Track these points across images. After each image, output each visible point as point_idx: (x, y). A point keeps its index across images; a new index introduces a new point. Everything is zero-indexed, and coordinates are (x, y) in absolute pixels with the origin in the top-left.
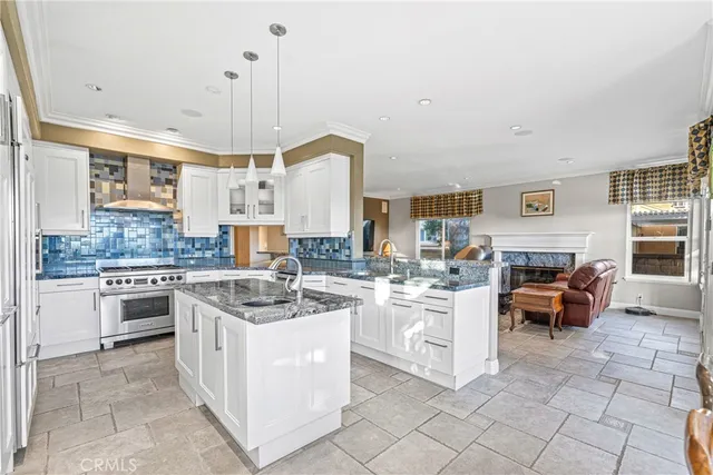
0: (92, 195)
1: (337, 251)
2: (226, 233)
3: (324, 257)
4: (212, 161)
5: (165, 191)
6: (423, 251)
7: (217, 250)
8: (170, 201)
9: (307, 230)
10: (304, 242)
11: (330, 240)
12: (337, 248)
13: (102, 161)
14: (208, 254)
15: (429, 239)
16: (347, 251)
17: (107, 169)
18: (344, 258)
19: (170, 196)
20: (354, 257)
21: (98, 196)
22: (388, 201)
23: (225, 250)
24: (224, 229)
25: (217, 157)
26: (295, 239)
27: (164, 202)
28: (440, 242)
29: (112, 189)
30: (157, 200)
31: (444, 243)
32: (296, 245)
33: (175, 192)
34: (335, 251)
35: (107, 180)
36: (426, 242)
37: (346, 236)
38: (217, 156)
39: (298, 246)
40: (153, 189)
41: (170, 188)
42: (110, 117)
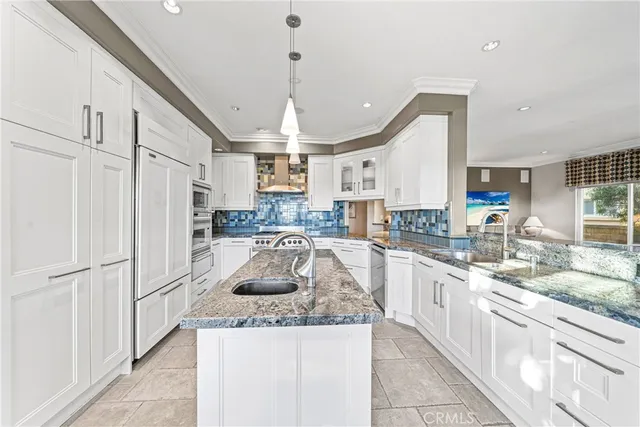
0: (259, 184)
1: (434, 225)
2: (342, 207)
3: (421, 231)
4: (328, 150)
5: (300, 178)
6: (587, 227)
7: (335, 221)
8: (303, 184)
9: (400, 203)
10: (404, 215)
11: (426, 212)
12: (433, 221)
13: (264, 162)
14: (329, 224)
15: (601, 212)
16: (444, 226)
17: (267, 167)
18: (440, 234)
19: (303, 181)
20: (452, 234)
21: (262, 185)
22: (530, 170)
23: (341, 221)
24: (339, 204)
25: (331, 147)
26: (396, 212)
27: (299, 186)
28: (623, 217)
29: (269, 178)
30: (296, 185)
31: (631, 217)
32: (398, 218)
33: (306, 177)
34: (431, 225)
35: (266, 173)
36: (596, 216)
37: (443, 208)
38: (333, 145)
39: (400, 219)
40: (292, 177)
41: (303, 175)
42: (259, 129)
